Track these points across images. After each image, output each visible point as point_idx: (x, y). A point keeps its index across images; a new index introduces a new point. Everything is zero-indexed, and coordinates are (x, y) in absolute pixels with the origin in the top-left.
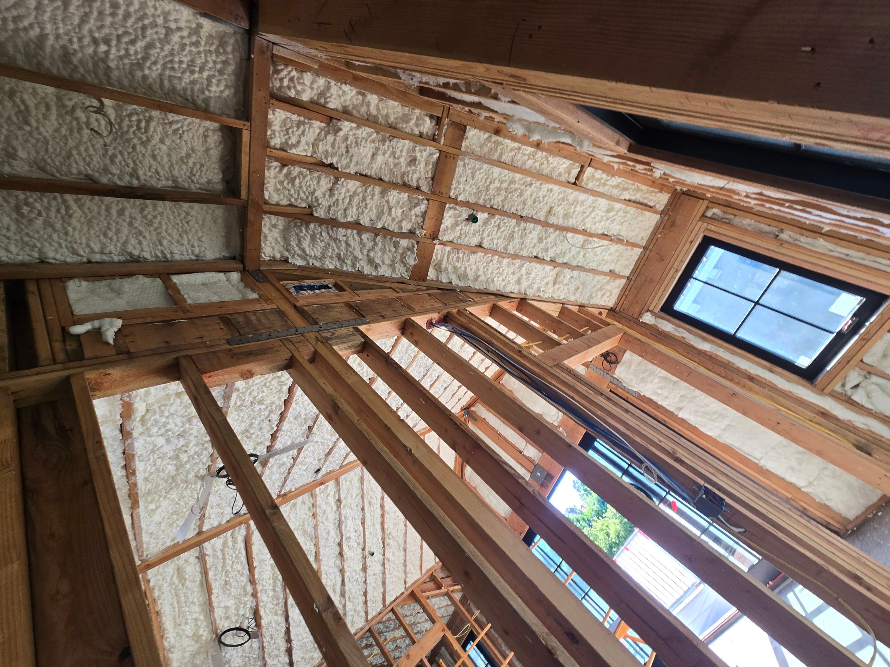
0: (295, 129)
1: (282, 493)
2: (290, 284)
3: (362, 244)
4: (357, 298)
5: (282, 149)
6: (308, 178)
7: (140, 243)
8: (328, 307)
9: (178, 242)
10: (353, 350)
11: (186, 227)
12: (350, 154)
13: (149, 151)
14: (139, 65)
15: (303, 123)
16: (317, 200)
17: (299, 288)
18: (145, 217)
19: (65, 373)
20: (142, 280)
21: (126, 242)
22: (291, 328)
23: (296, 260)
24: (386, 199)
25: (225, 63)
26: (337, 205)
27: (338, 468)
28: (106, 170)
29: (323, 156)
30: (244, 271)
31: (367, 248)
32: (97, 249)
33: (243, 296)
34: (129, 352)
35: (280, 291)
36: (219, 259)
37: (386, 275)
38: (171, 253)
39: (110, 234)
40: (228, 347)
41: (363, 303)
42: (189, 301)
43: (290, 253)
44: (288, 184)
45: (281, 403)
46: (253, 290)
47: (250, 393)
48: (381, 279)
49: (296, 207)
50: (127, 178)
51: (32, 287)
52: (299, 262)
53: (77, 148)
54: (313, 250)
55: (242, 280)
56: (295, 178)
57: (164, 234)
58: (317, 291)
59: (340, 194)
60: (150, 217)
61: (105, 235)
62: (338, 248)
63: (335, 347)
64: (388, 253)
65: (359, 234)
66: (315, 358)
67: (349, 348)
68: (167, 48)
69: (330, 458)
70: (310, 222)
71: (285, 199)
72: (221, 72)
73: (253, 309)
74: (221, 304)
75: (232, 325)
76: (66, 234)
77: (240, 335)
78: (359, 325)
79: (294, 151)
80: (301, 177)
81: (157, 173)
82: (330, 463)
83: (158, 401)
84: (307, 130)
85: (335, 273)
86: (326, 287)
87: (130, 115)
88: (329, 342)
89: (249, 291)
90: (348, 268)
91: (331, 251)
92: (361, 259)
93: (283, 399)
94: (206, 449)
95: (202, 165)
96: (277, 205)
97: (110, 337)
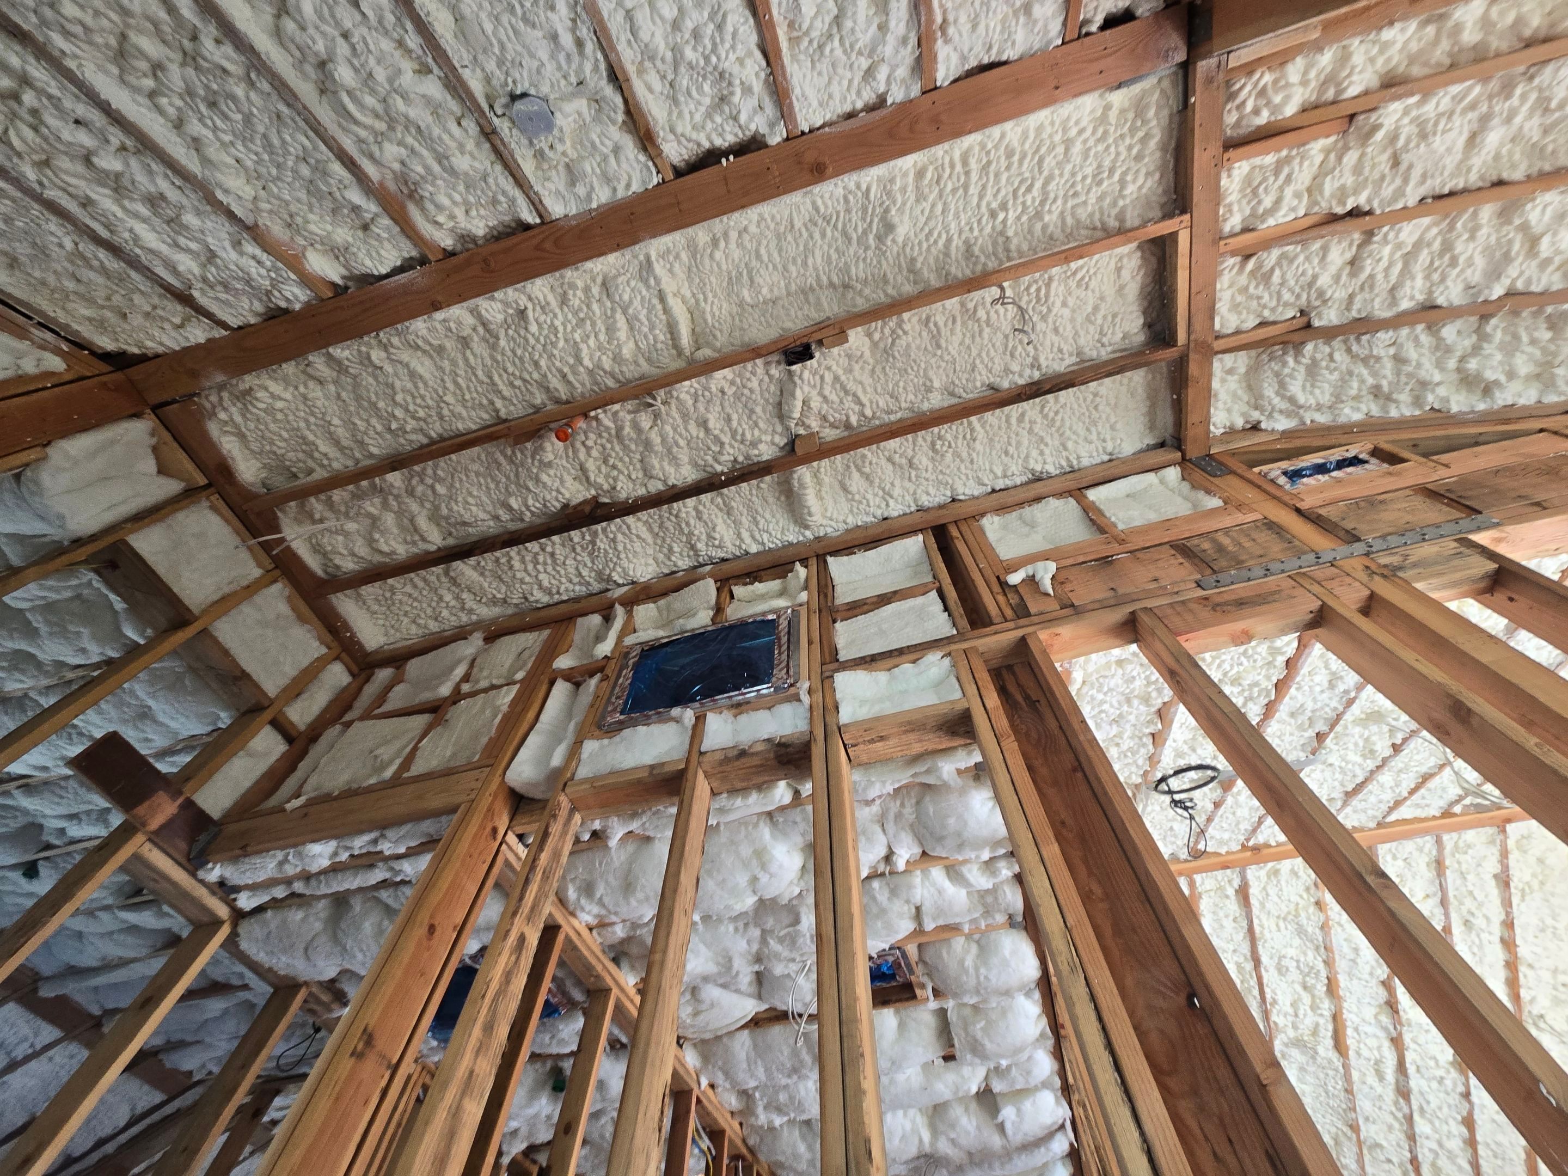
0: (1272, 179)
1: (1251, 843)
2: (1275, 470)
3: (1442, 349)
4: (1442, 473)
5: (1246, 230)
6: (1301, 258)
7: (1042, 453)
8: (1372, 503)
9: (1086, 439)
10: (1466, 588)
11: (1095, 415)
12: (1403, 167)
13: (1051, 326)
14: (1038, 215)
15: (1288, 160)
16: (1321, 294)
17: (1294, 475)
18: (1045, 417)
19: (1019, 633)
20: (1053, 503)
21: (1027, 457)
22: (1305, 553)
23: (1276, 421)
24: (1517, 222)
25: (1144, 140)
26: (1372, 287)
27: (1372, 825)
28: (1007, 371)
29: (1334, 203)
30: (1184, 462)
31: (1458, 354)
32: (999, 473)
33: (1195, 506)
34: (1073, 605)
35: (1259, 487)
36: (1141, 451)
37: (1522, 402)
38: (1078, 458)
39: (1011, 450)
40: (1201, 593)
41: (1464, 480)
42: (1121, 526)
43: (1262, 412)
44: (1256, 287)
45: (1270, 686)
46: (1208, 492)
47: (1219, 666)
48: (1509, 415)
49: (1274, 323)
50: (1028, 372)
51: (954, 532)
52: (1283, 424)
53: (979, 355)
54: (1312, 393)
55: (1184, 479)
56: (1272, 270)
57: (1068, 433)
58: (1335, 474)
59: (1380, 260)
60: (1051, 414)
61: (1006, 453)
62: (1374, 374)
63: (1419, 586)
64: (1529, 349)
65: (1432, 328)
66: (1370, 606)
67: (1454, 584)
68: (1069, 167)
69: (1355, 802)
70: (1303, 343)
71: (1252, 317)
72: (1139, 158)
73: (1221, 526)
74: (1167, 523)
75: (1196, 556)
76: (972, 462)
77: (1214, 572)
78: (1470, 532)
79: (1271, 222)
80: (1285, 263)
81: (1060, 351)
82: (1355, 811)
83: (1097, 671)
84: (1297, 168)
85: (1367, 427)
86: (1355, 461)
87: (1027, 289)
88: (1400, 574)
89: (1201, 495)
90: (1403, 409)
91: (1355, 385)
92: (1438, 384)
93: (1275, 680)
94: (1144, 745)
95: (1114, 316)
96: (1238, 332)
97: (1047, 586)
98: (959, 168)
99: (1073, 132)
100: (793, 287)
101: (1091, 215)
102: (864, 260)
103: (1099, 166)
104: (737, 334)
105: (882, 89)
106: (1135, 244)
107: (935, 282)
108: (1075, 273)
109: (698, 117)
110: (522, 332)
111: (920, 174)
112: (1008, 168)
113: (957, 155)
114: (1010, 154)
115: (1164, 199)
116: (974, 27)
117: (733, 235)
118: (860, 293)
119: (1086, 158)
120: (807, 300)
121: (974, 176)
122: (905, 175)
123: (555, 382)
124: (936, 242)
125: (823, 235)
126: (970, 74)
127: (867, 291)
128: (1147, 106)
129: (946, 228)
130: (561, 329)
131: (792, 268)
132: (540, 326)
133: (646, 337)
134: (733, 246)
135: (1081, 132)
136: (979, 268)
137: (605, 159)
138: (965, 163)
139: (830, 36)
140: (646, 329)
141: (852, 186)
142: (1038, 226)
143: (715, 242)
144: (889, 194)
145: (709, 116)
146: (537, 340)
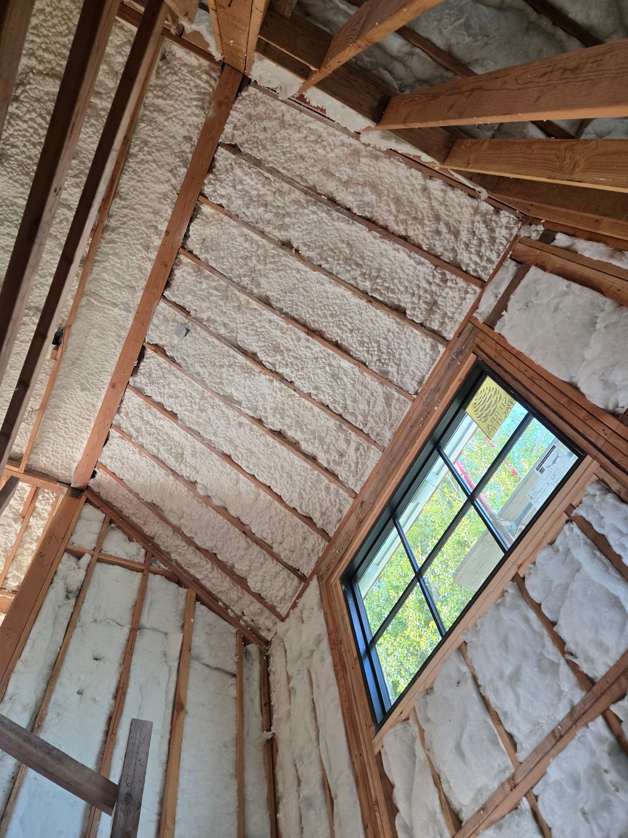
98: (87, 417)
99: (74, 450)
100: (86, 347)
101: (43, 446)
102: (79, 375)
103: (58, 453)
104: (83, 318)
105: (121, 415)
106: (24, 452)
107: (53, 392)
108: (26, 433)
109: (152, 365)
110: (141, 241)
111: (94, 406)
112: (77, 430)
113: (92, 418)
114: (80, 432)
115: (33, 466)
116: (117, 444)
117: (117, 343)
118: (68, 367)
119: (64, 451)
120: (78, 347)
121: (81, 419)
122: (97, 402)
123: (113, 236)
124: (68, 399)
125: (96, 368)
126: (108, 435)
127: (67, 369)
128: (66, 471)
129: (71, 404)
130: (131, 257)
131: (93, 352)
132: (139, 250)
133: (105, 286)
134: (114, 340)
135: (73, 452)
136: (49, 407)
137: (161, 333)
138: (87, 419)
139: (141, 413)
140: (108, 288)
141: (105, 386)
142: (51, 430)
143: (119, 336)
144: (94, 395)
145: (150, 368)
146: (134, 244)
